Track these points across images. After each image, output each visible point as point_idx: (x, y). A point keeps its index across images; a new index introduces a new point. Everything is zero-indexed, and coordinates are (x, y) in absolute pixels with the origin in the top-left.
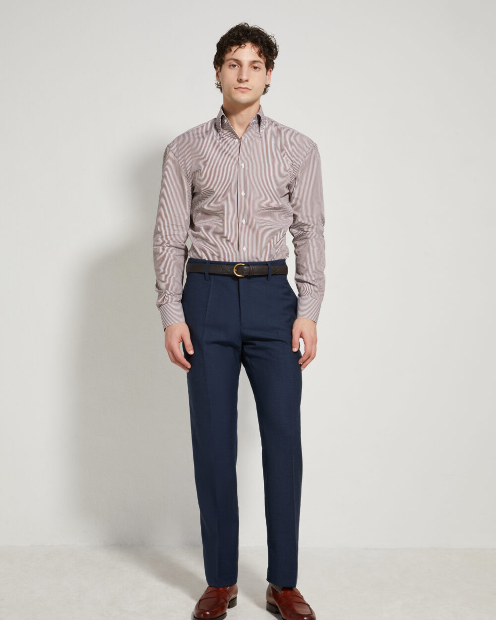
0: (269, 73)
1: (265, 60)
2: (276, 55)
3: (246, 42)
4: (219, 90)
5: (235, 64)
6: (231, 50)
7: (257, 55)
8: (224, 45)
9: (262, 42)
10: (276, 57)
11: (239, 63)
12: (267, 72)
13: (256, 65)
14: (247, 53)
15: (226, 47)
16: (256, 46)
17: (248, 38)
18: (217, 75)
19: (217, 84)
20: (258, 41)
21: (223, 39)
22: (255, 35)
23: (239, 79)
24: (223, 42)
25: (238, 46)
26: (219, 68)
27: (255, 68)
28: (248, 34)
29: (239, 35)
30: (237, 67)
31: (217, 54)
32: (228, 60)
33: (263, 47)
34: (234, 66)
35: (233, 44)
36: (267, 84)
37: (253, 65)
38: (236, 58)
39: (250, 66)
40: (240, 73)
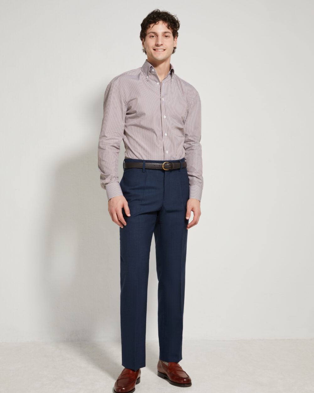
0: (175, 39)
1: (172, 31)
2: (179, 27)
3: (159, 20)
4: (145, 53)
5: (153, 35)
6: (150, 27)
7: (167, 28)
8: (145, 24)
9: (169, 19)
10: (179, 29)
11: (156, 35)
12: (174, 39)
13: (167, 34)
14: (160, 27)
15: (147, 25)
16: (165, 22)
17: (160, 18)
18: (143, 43)
19: (143, 50)
20: (166, 19)
21: (144, 21)
22: (164, 16)
23: (156, 44)
24: (144, 22)
25: (154, 24)
26: (143, 39)
27: (166, 36)
28: (160, 15)
29: (154, 17)
30: (155, 37)
31: (142, 30)
32: (149, 33)
33: (170, 23)
34: (153, 37)
35: (151, 23)
36: (175, 46)
37: (165, 35)
38: (154, 31)
39: (163, 35)
40: (157, 40)
